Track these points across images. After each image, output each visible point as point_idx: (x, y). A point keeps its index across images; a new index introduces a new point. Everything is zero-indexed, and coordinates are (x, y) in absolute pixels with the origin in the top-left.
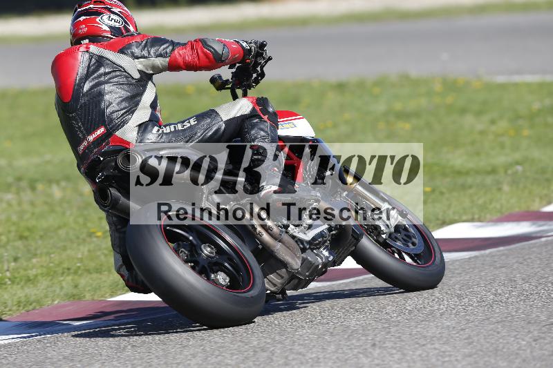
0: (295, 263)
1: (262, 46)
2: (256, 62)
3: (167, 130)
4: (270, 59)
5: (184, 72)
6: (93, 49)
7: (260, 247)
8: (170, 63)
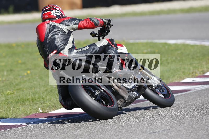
0: (126, 97)
1: (109, 21)
2: (107, 26)
3: (79, 51)
4: (112, 25)
5: (84, 30)
6: (51, 23)
7: (114, 91)
8: (79, 27)
